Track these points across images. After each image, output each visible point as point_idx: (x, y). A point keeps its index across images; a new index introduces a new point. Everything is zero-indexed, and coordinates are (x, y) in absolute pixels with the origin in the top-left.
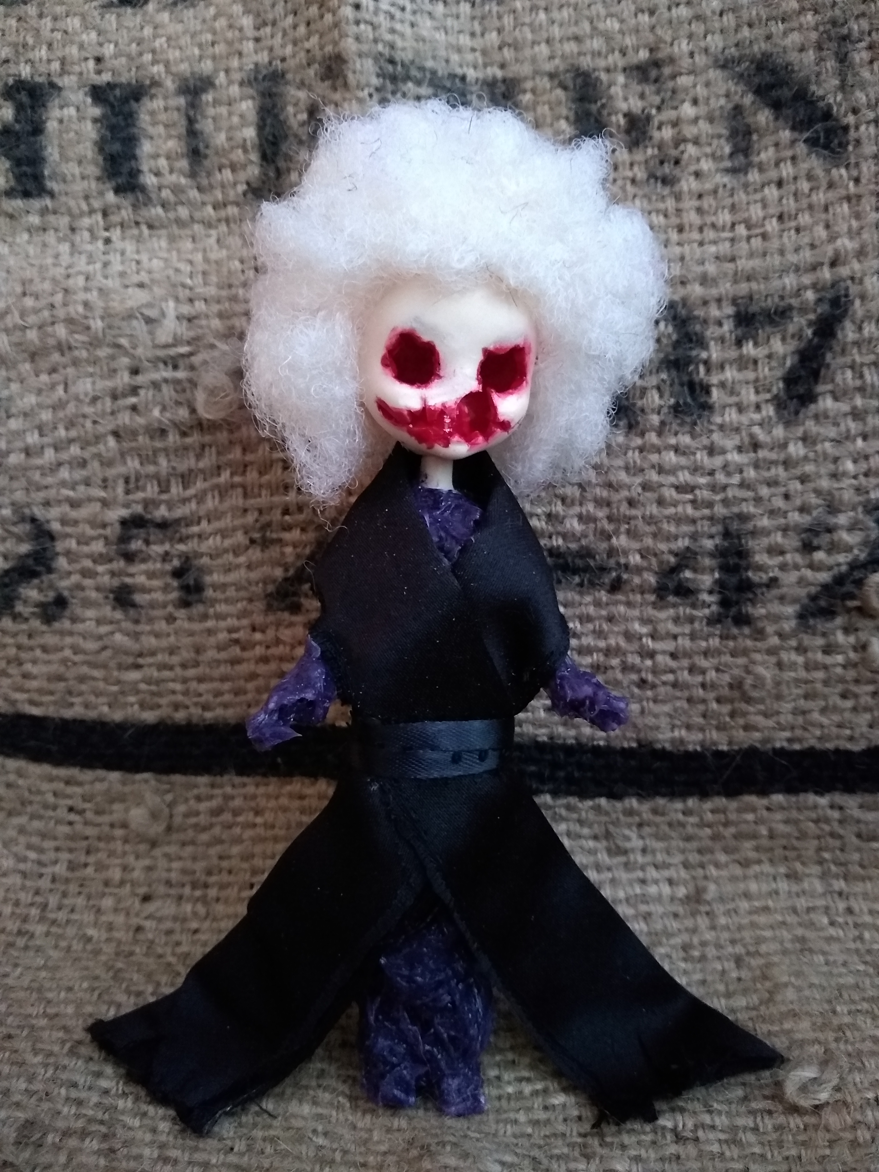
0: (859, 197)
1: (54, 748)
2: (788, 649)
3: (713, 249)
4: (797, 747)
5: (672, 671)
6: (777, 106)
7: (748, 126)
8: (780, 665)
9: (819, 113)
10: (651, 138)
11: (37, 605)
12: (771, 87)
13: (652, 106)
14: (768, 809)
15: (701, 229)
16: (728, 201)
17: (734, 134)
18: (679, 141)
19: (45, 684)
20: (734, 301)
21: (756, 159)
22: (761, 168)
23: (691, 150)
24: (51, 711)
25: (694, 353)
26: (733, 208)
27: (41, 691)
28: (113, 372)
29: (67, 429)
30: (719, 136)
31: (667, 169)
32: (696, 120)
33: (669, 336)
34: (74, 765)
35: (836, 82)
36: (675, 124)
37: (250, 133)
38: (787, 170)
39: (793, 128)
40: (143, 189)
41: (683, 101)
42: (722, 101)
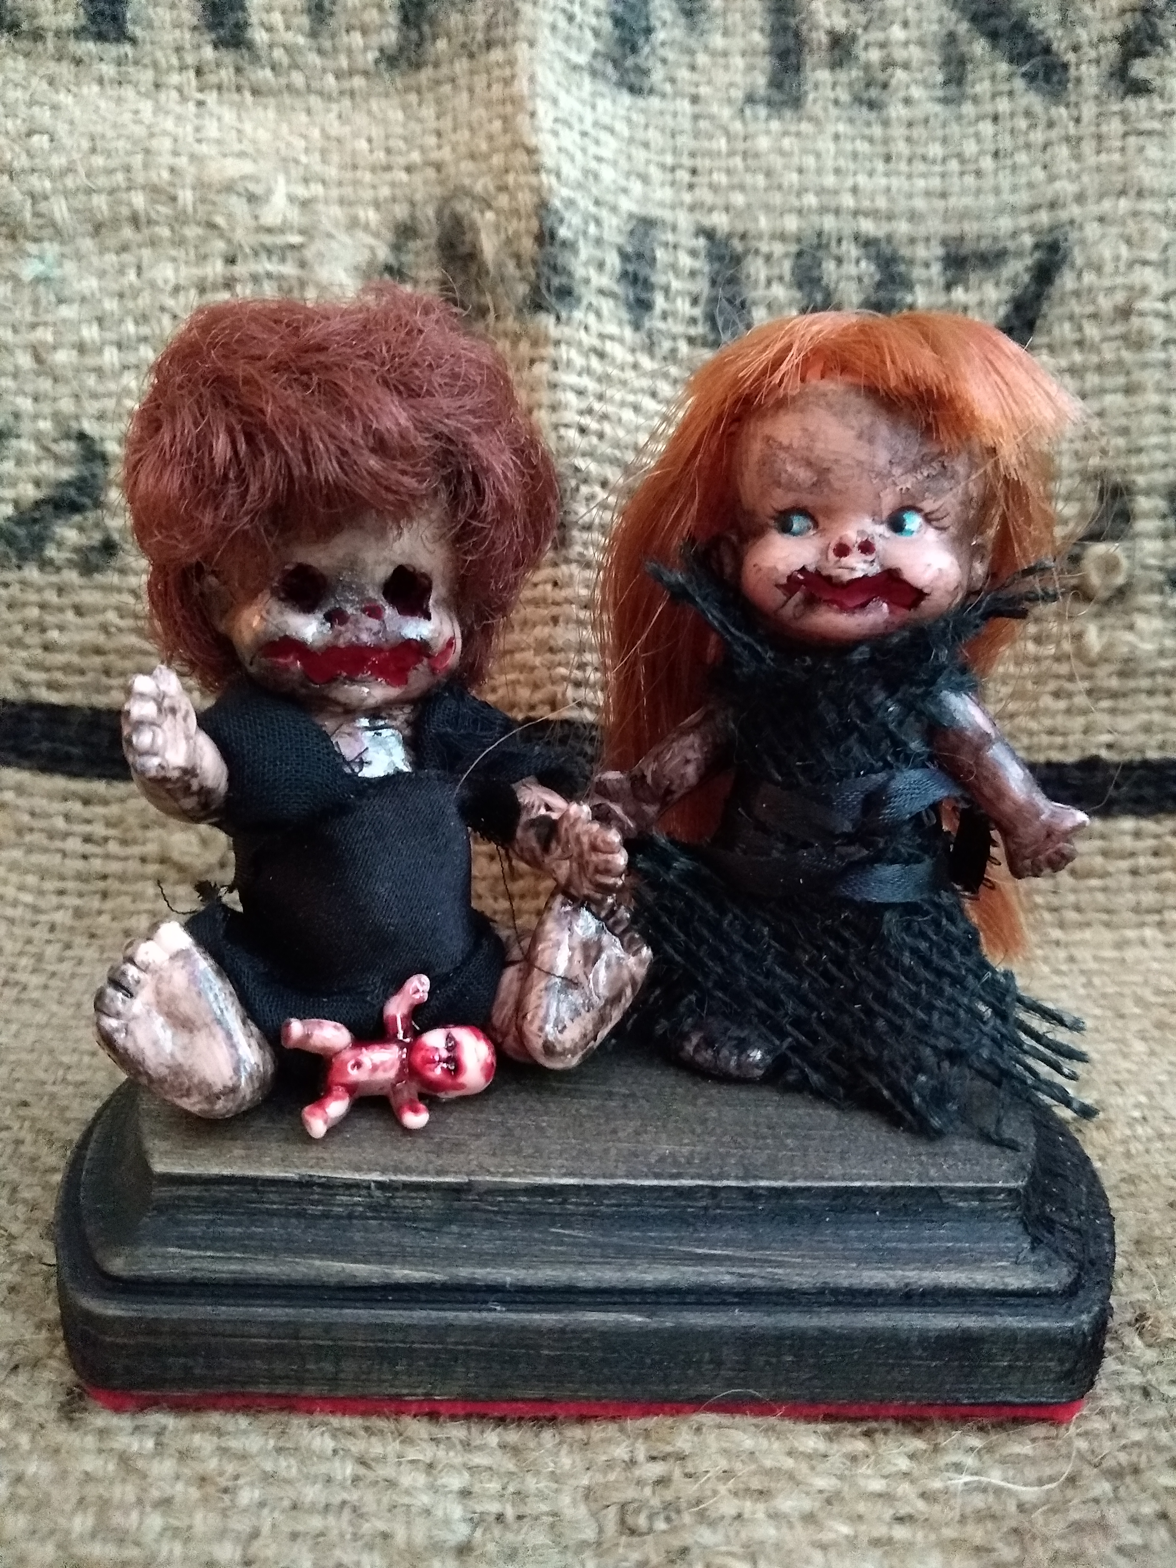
0: (1080, 139)
1: (76, 751)
3: (921, 183)
6: (993, 36)
7: (963, 55)
9: (1038, 47)
10: (857, 58)
11: (77, 550)
12: (988, 16)
13: (857, 25)
15: (910, 161)
16: (940, 133)
17: (946, 63)
18: (888, 64)
19: (75, 659)
20: (944, 242)
21: (969, 91)
22: (976, 100)
23: (900, 75)
24: (78, 698)
25: (898, 296)
26: (945, 141)
27: (67, 668)
28: (203, 258)
29: (137, 323)
30: (931, 63)
31: (874, 93)
32: (906, 44)
33: (871, 276)
34: (100, 776)
36: (883, 45)
38: (1003, 105)
39: (1011, 61)
40: (250, 46)
41: (892, 23)
42: (935, 27)
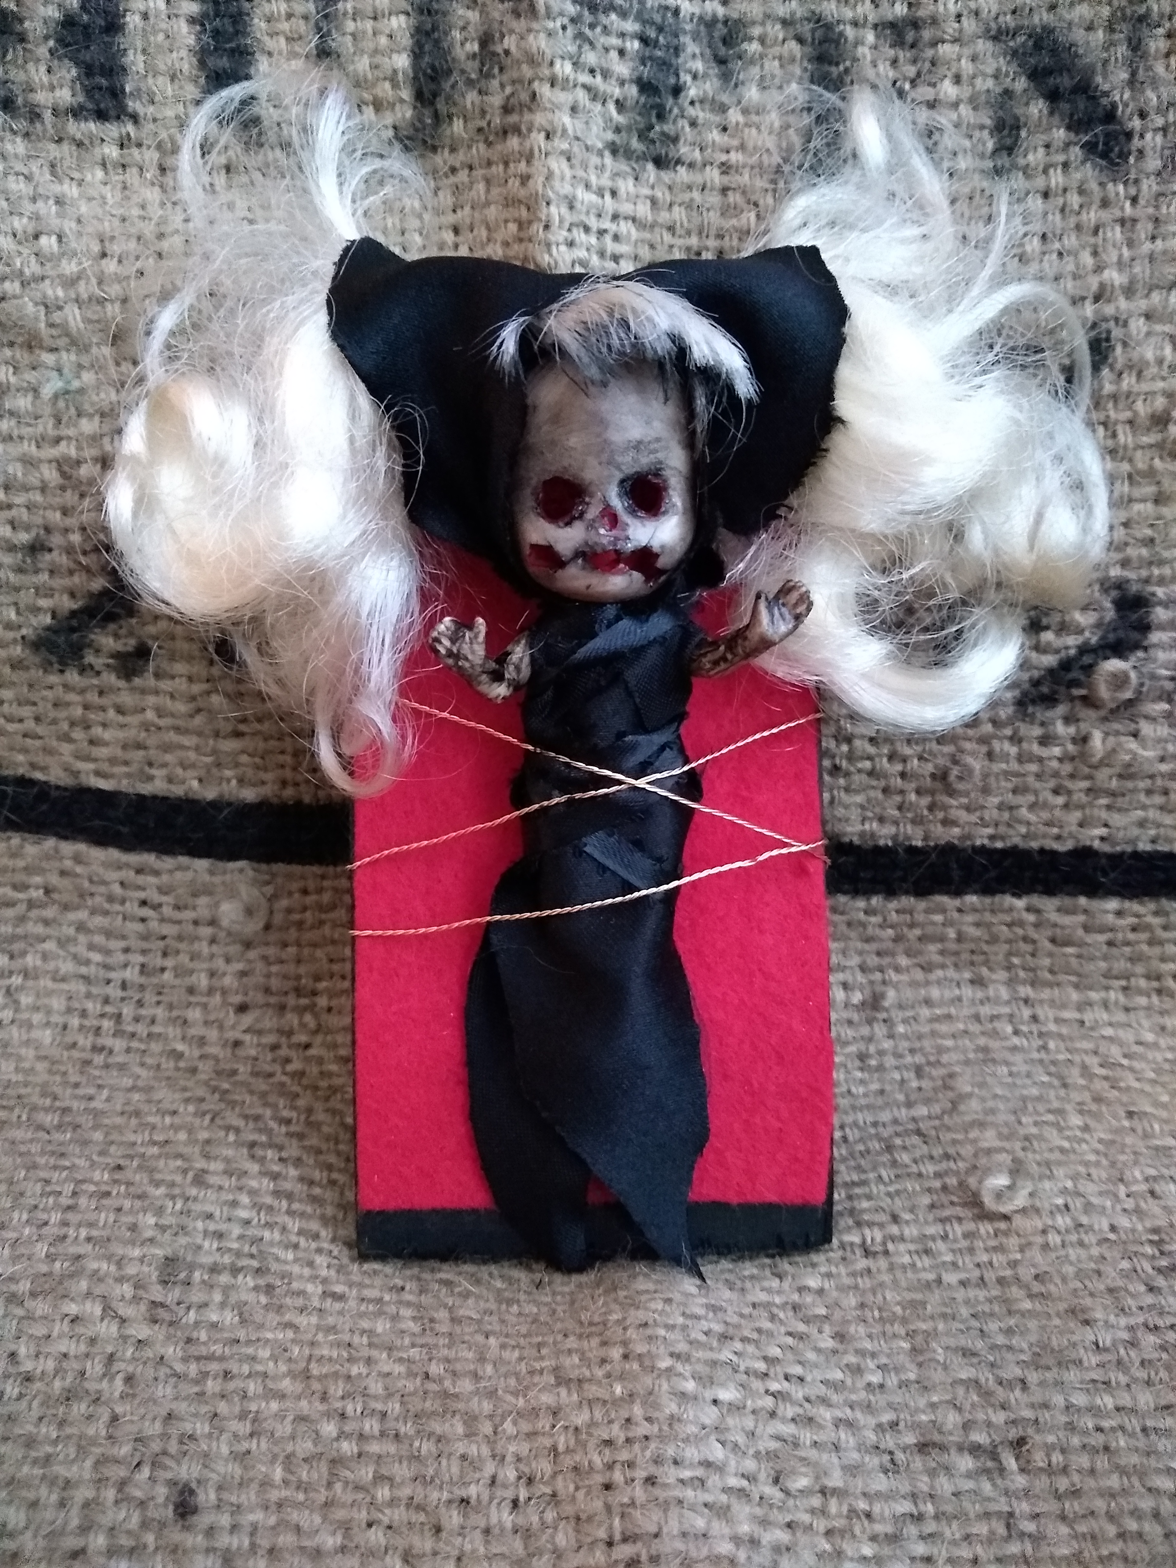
0: (1134, 221)
1: (125, 830)
2: (1001, 739)
4: (999, 845)
5: (870, 758)
6: (1053, 97)
7: (1017, 119)
8: (990, 755)
9: (1100, 112)
11: (113, 656)
12: (1049, 72)
13: (905, 79)
14: (960, 910)
17: (999, 126)
19: (119, 752)
21: (1021, 162)
22: (1026, 171)
24: (125, 786)
27: (113, 761)
30: (982, 127)
32: (956, 104)
34: (149, 850)
35: (1125, 75)
36: (932, 105)
37: (402, 61)
38: (1057, 178)
39: (1069, 128)
41: (944, 77)
42: (990, 83)
